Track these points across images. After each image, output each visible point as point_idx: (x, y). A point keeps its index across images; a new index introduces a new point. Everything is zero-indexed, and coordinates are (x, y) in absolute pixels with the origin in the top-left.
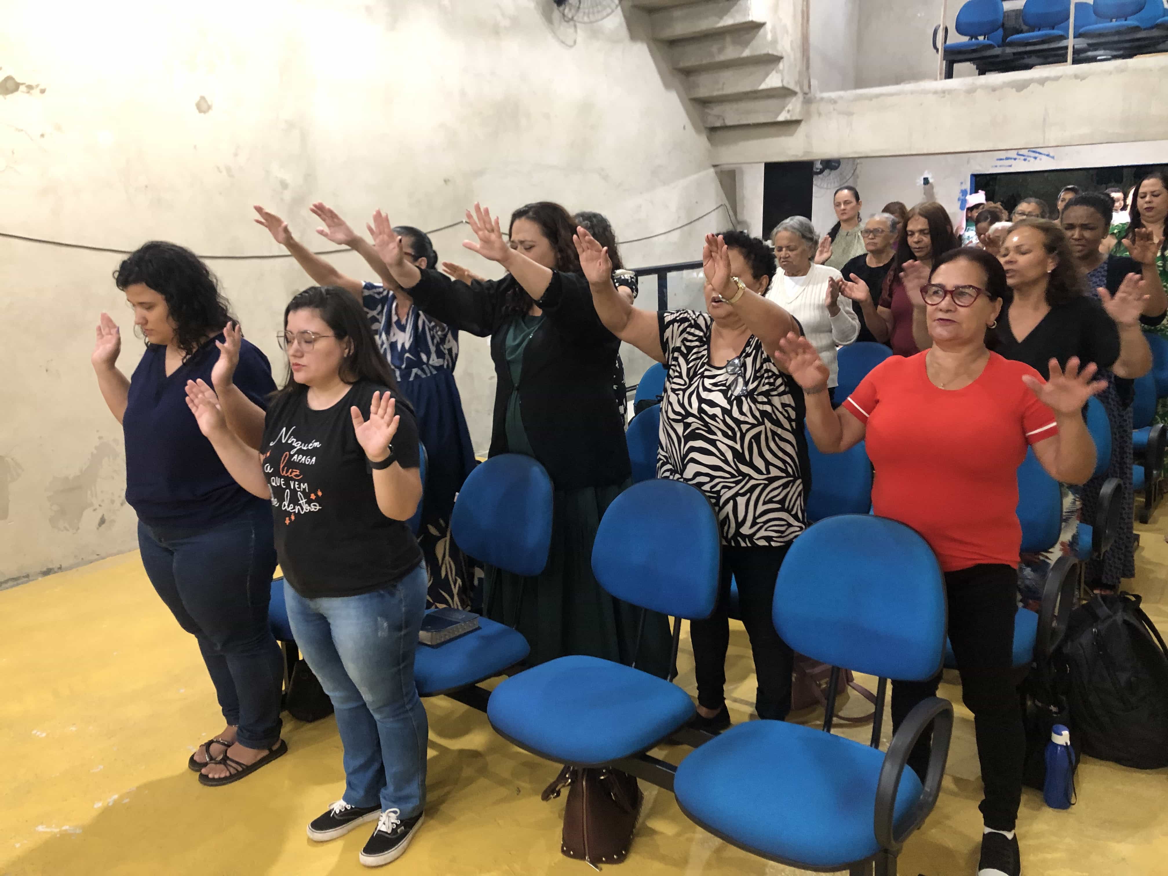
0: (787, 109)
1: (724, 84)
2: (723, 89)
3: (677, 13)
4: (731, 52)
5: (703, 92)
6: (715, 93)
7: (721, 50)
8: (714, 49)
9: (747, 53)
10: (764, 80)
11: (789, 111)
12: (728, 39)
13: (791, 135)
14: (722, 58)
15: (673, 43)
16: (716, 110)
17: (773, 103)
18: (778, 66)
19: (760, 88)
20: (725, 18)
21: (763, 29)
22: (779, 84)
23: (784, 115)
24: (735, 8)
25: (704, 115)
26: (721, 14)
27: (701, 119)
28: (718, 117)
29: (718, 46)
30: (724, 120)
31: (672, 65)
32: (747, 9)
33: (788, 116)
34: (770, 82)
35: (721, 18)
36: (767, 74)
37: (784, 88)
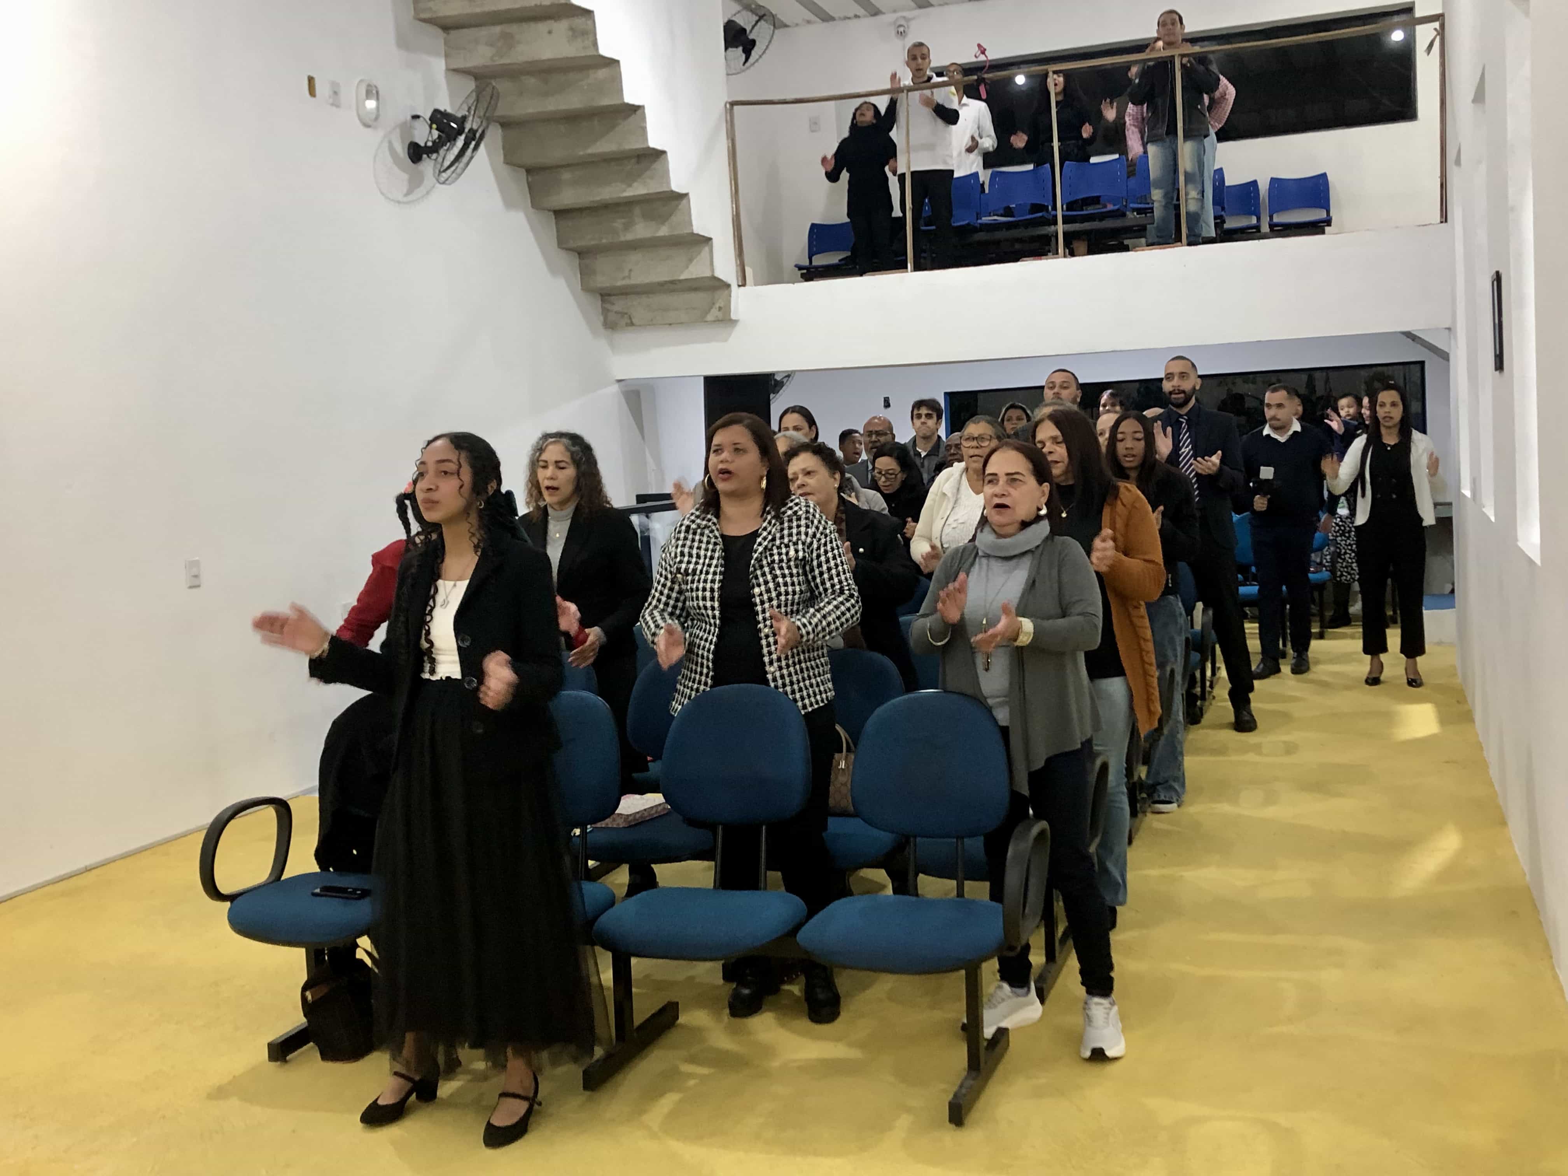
0: (717, 306)
1: (630, 270)
2: (629, 277)
3: (566, 175)
4: (642, 230)
5: (602, 281)
6: (619, 283)
7: (627, 227)
8: (618, 224)
9: (664, 231)
10: (687, 267)
11: (720, 308)
12: (637, 211)
13: (726, 340)
14: (629, 237)
15: (560, 214)
16: (619, 305)
17: (698, 298)
18: (707, 249)
19: (682, 277)
20: (635, 184)
21: (684, 201)
22: (708, 274)
23: (714, 314)
24: (648, 173)
25: (605, 312)
26: (630, 179)
27: (602, 318)
28: (622, 314)
29: (623, 220)
30: (630, 318)
31: (562, 243)
32: (665, 175)
33: (720, 315)
34: (695, 270)
35: (630, 186)
36: (691, 260)
37: (714, 278)
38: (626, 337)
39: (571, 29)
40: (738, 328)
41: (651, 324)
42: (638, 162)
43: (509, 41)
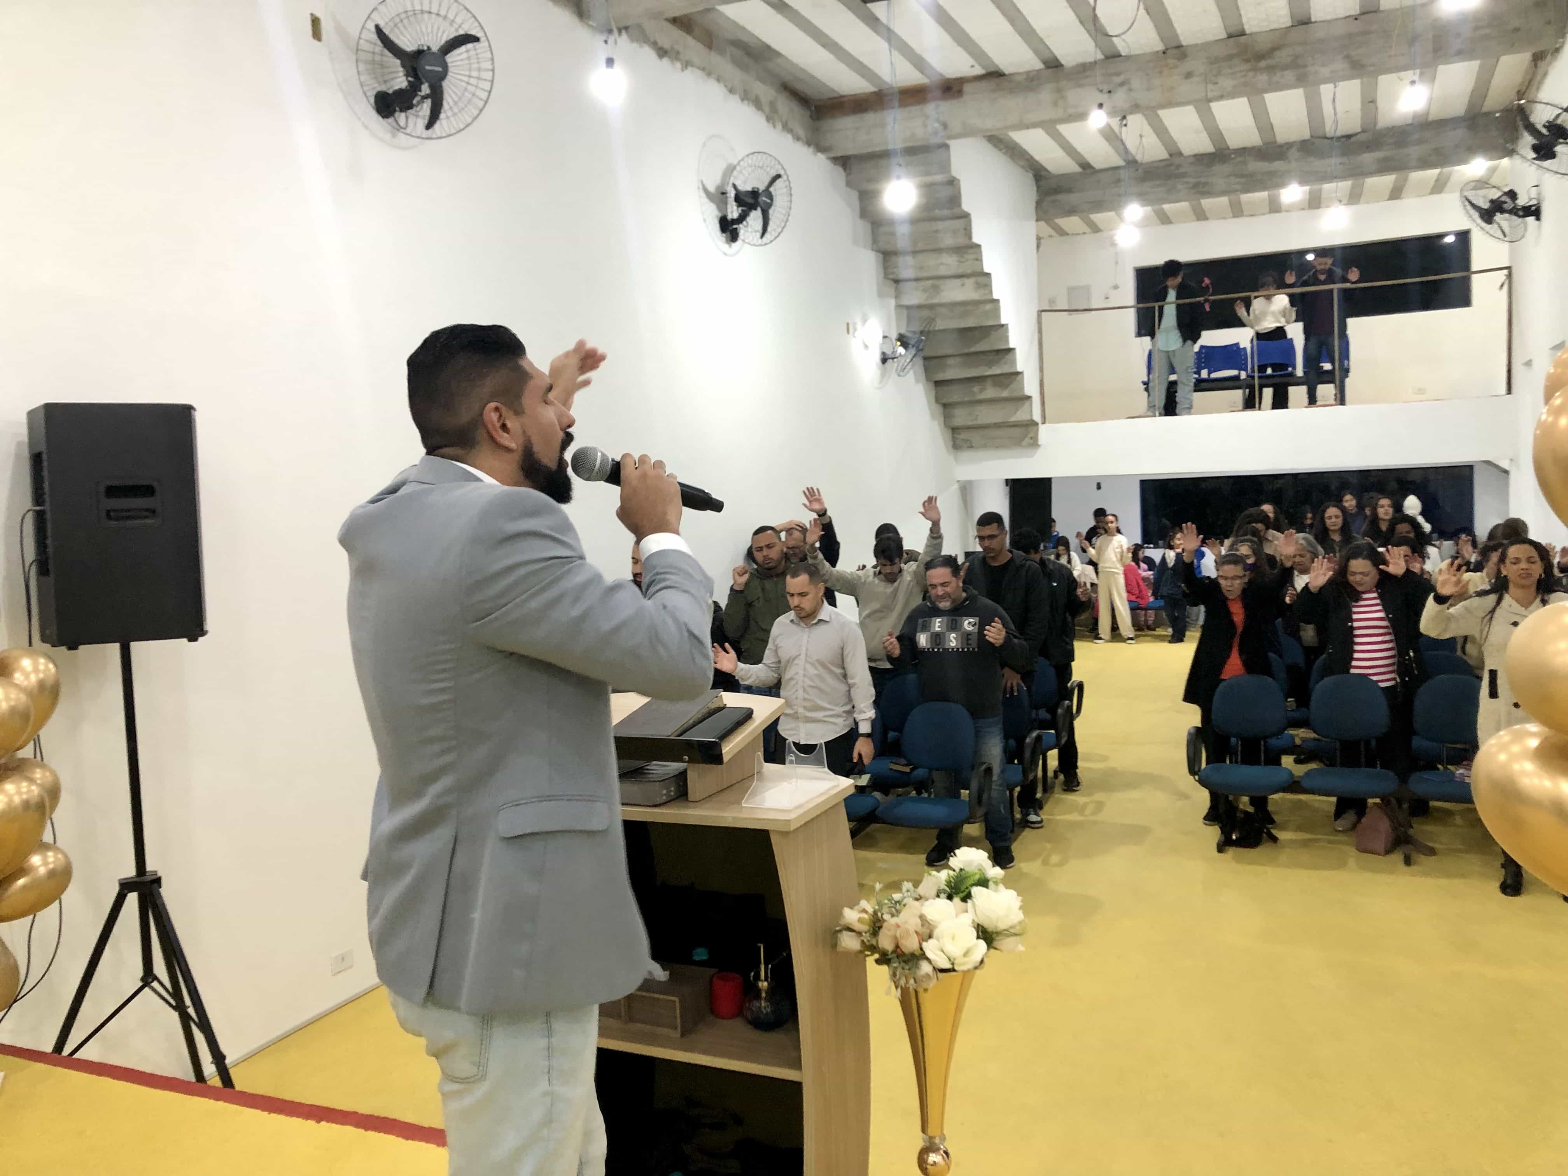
0: (1030, 436)
1: (977, 415)
2: (976, 419)
3: (951, 361)
4: (990, 392)
5: (959, 422)
6: (971, 423)
7: (982, 390)
8: (977, 389)
9: (1005, 394)
10: (1015, 413)
11: (1031, 438)
12: (989, 382)
13: (1032, 457)
14: (982, 396)
16: (963, 435)
17: (1017, 431)
18: (1027, 403)
19: (1013, 419)
20: (994, 367)
21: (1020, 376)
22: (1028, 418)
23: (1027, 441)
24: (1003, 360)
25: (954, 439)
26: (990, 364)
27: (952, 443)
28: (966, 441)
29: (979, 387)
30: (971, 443)
31: (937, 400)
32: (1014, 362)
33: (1031, 441)
34: (1020, 416)
35: (990, 368)
36: (1017, 410)
37: (1033, 421)
38: (966, 455)
39: (977, 283)
40: (1040, 451)
41: (985, 446)
42: (997, 354)
43: (936, 289)
